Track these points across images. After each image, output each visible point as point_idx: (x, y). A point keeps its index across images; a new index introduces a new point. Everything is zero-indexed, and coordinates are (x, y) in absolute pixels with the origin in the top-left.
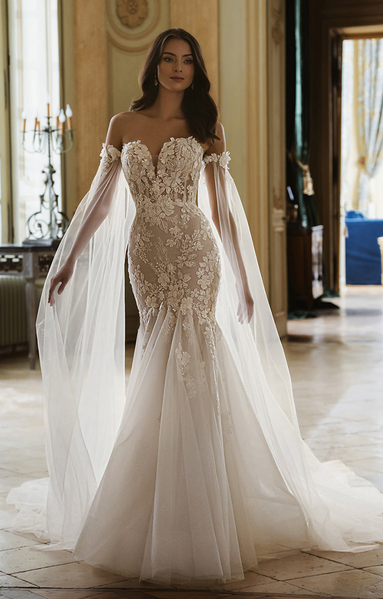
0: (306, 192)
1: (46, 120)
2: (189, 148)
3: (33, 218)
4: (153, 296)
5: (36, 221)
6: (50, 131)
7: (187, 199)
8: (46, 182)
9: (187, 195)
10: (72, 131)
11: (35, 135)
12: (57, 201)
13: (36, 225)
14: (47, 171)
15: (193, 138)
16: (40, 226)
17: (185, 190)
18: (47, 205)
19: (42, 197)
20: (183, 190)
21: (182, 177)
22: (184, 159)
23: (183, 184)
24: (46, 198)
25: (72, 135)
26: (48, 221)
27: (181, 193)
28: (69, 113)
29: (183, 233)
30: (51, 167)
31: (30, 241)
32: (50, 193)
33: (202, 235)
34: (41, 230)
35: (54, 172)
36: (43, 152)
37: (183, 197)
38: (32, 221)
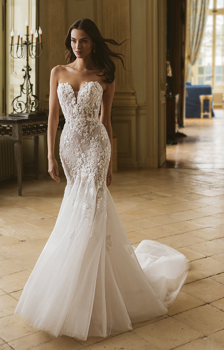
0: (168, 75)
1: (26, 37)
2: (96, 88)
3: (16, 100)
4: (74, 170)
5: (18, 101)
6: (28, 43)
7: (94, 117)
8: (25, 77)
9: (94, 114)
10: (42, 43)
11: (18, 47)
12: (31, 88)
13: (18, 105)
14: (25, 69)
15: (98, 82)
16: (20, 105)
17: (92, 111)
18: (25, 91)
19: (22, 86)
20: (91, 112)
21: (91, 105)
22: (93, 95)
23: (91, 108)
24: (25, 87)
25: (42, 46)
26: (25, 102)
27: (90, 113)
28: (40, 32)
29: (91, 136)
30: (28, 66)
31: (14, 114)
32: (27, 83)
33: (102, 138)
34: (21, 108)
35: (31, 70)
36: (24, 57)
37: (91, 115)
38: (15, 102)
